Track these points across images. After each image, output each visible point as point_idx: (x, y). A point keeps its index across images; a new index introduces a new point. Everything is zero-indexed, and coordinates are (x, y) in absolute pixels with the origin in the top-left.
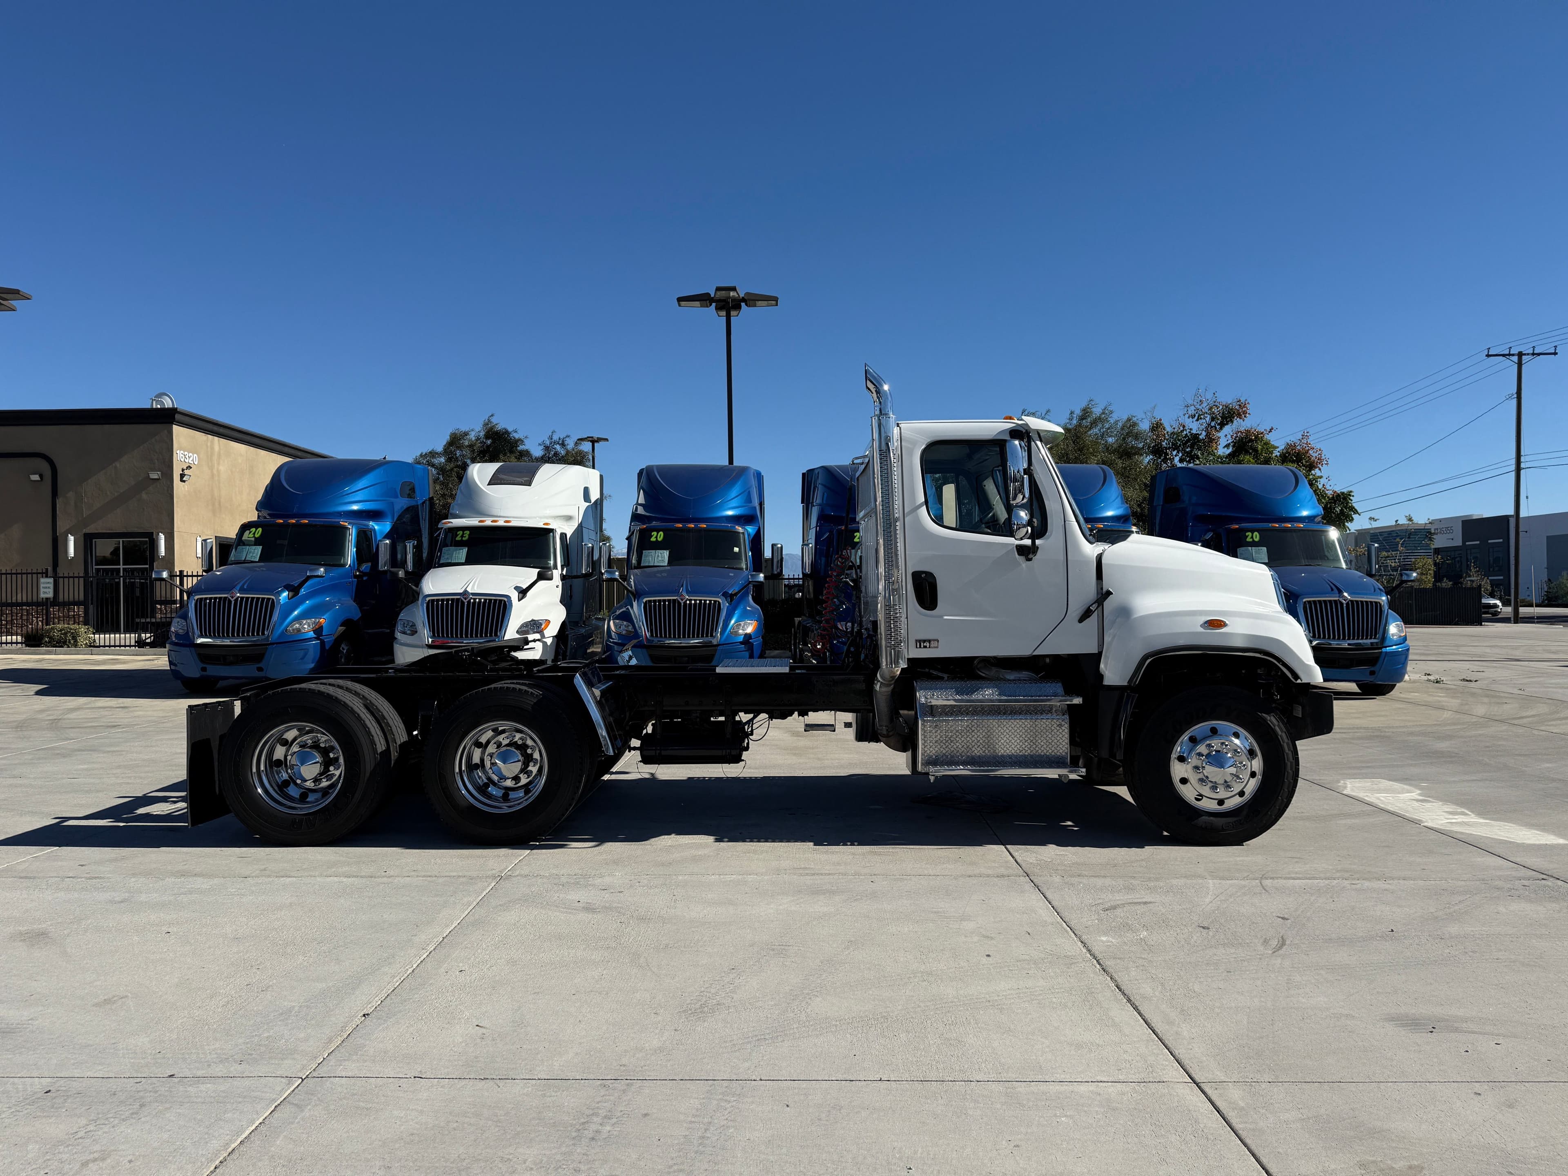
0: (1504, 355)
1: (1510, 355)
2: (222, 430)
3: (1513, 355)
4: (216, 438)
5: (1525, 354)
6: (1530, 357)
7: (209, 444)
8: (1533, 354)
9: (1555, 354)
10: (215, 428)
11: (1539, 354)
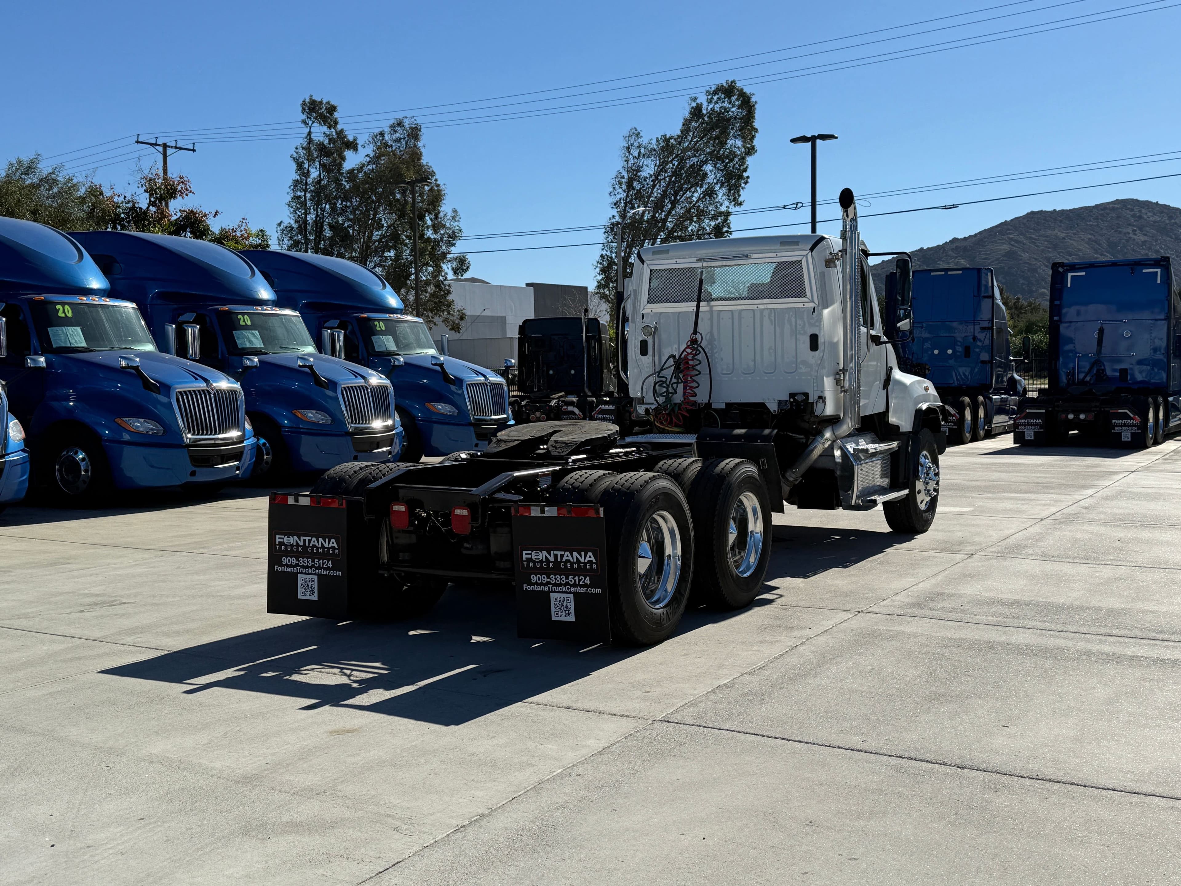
0: (151, 144)
1: (156, 145)
3: (159, 145)
5: (169, 147)
6: (174, 150)
8: (176, 148)
9: (194, 150)
11: (180, 149)
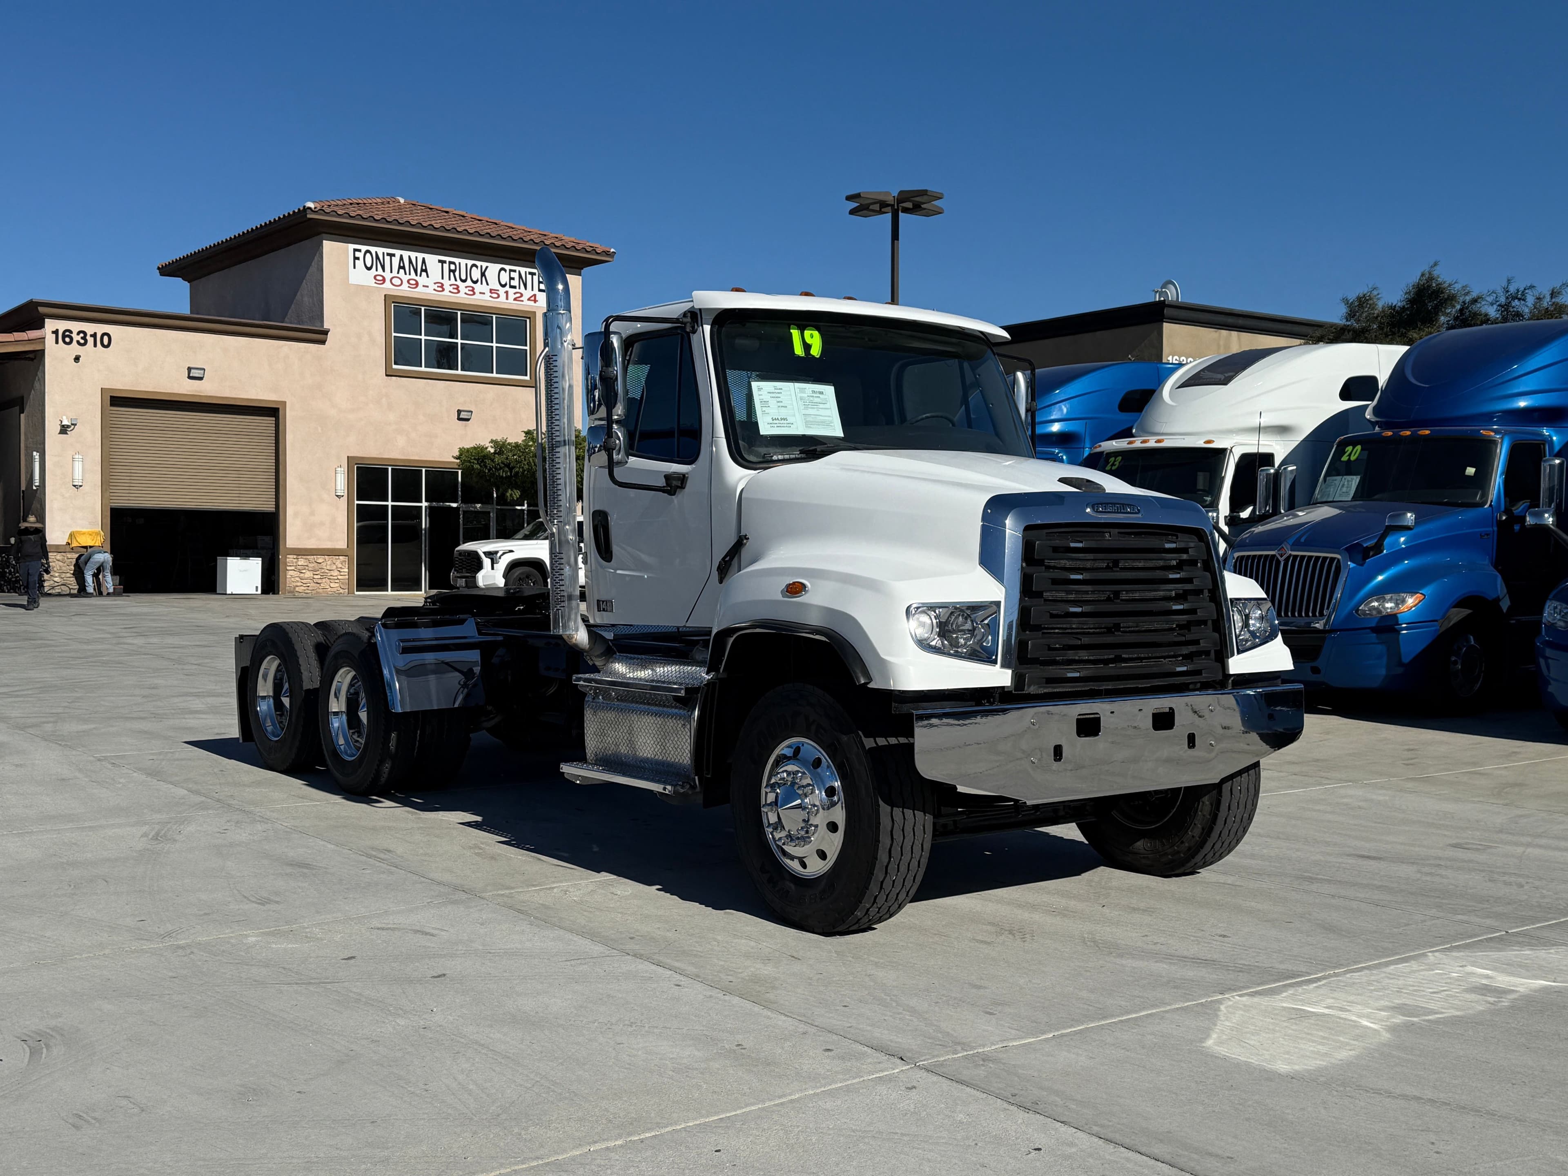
2: (1241, 321)
4: (1234, 334)
7: (1222, 343)
10: (1230, 320)
